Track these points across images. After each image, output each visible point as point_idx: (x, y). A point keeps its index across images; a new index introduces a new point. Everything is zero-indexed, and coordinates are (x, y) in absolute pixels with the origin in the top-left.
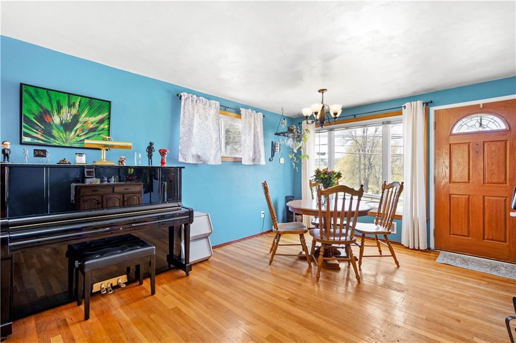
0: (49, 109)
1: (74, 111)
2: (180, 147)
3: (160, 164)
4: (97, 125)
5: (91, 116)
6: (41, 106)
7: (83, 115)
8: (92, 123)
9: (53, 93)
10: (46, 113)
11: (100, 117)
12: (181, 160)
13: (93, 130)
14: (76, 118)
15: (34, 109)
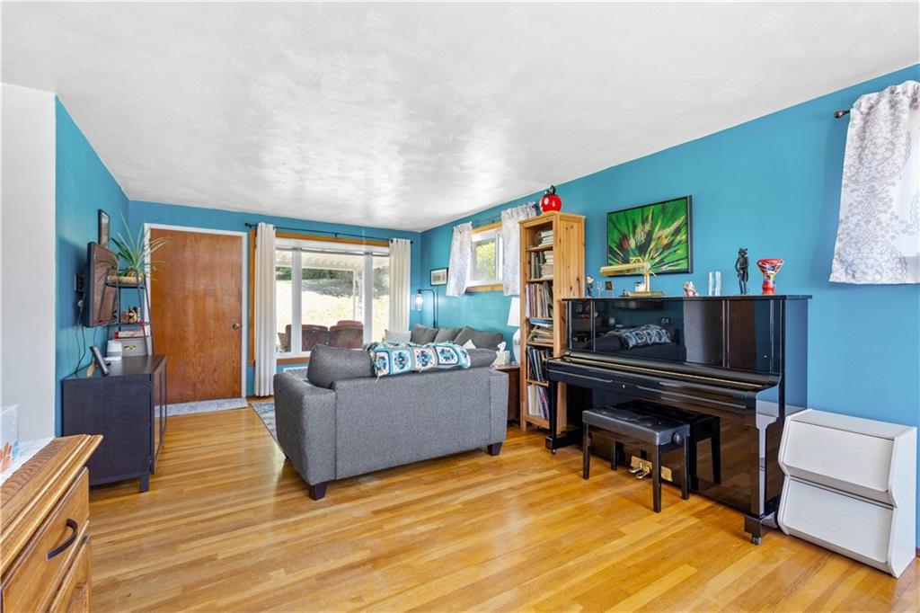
0: (626, 232)
1: (647, 227)
2: (838, 245)
3: (762, 291)
4: (672, 238)
5: (665, 228)
6: (620, 232)
7: (657, 229)
8: (666, 237)
9: (629, 213)
10: (625, 238)
11: (675, 225)
12: (838, 275)
13: (668, 246)
14: (649, 235)
15: (616, 236)
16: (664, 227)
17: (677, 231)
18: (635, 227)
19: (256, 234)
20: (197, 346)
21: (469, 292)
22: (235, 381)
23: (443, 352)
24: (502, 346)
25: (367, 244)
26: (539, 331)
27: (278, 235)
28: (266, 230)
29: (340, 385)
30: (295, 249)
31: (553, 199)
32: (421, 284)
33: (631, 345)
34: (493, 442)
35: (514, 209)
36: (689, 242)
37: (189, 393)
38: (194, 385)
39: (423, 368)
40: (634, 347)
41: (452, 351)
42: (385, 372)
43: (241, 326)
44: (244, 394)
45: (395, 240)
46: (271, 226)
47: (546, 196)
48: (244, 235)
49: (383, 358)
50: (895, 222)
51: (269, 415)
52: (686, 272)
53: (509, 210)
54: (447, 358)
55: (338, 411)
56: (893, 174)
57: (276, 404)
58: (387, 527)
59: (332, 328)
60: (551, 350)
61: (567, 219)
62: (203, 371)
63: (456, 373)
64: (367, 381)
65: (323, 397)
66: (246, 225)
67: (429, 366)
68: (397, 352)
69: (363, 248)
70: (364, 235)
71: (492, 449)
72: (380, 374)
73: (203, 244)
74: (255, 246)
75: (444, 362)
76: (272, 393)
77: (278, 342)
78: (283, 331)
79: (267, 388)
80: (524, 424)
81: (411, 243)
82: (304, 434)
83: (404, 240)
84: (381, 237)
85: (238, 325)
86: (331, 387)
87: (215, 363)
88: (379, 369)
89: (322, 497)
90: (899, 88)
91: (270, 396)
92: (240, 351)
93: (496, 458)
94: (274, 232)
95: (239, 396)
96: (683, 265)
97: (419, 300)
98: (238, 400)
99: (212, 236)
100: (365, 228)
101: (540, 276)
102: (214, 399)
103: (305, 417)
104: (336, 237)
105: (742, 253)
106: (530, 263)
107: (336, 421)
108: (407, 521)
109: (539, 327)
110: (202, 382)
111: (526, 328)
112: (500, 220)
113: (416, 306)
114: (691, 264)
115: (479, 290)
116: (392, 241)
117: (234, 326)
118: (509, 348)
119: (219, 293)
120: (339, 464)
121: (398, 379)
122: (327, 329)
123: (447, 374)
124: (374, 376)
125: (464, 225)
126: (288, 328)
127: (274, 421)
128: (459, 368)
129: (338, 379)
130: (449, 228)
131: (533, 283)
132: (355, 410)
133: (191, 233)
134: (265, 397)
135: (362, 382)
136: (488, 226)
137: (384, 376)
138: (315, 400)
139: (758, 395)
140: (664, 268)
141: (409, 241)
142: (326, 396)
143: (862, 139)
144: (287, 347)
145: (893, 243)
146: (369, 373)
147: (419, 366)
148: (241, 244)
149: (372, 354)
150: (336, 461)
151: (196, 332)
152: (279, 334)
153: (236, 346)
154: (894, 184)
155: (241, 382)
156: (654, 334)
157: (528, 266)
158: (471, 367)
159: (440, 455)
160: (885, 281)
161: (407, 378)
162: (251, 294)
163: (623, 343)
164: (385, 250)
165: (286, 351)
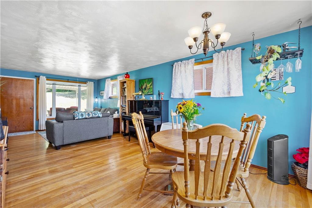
2: (172, 90)
8: (149, 86)
9: (143, 80)
10: (142, 86)
11: (150, 84)
12: (172, 97)
13: (149, 89)
14: (146, 85)
15: (141, 85)
16: (149, 84)
17: (151, 86)
18: (144, 84)
19: (39, 79)
20: (17, 115)
21: (110, 98)
22: (31, 126)
23: (94, 113)
24: (116, 112)
25: (79, 83)
26: (124, 108)
27: (47, 80)
28: (43, 79)
29: (64, 121)
30: (53, 84)
31: (127, 75)
32: (97, 95)
33: (148, 111)
34: (109, 135)
35: (120, 76)
36: (153, 88)
37: (14, 130)
38: (16, 127)
39: (88, 117)
40: (149, 112)
41: (97, 113)
42: (77, 118)
43: (34, 108)
44: (35, 129)
45: (88, 82)
46: (45, 77)
47: (126, 74)
48: (35, 80)
49: (77, 115)
50: (179, 87)
51: (44, 134)
52: (152, 94)
53: (119, 76)
54: (95, 115)
55: (64, 128)
56: (178, 78)
57: (46, 132)
58: (76, 153)
59: (67, 109)
60: (126, 112)
61: (130, 81)
62: (19, 123)
63: (98, 118)
64: (73, 121)
65: (60, 124)
66: (36, 76)
67: (90, 117)
68: (81, 113)
69: (78, 84)
70: (78, 80)
71: (109, 137)
72: (76, 119)
73: (19, 82)
74: (39, 83)
75: (94, 115)
76: (45, 129)
77: (47, 113)
78: (49, 110)
79: (44, 127)
80: (121, 132)
81: (94, 83)
82: (54, 134)
83: (91, 82)
84: (84, 81)
85: (32, 108)
86: (62, 122)
87: (24, 120)
88: (76, 117)
89: (60, 149)
90: (179, 63)
91: (44, 130)
92: (33, 116)
93: (109, 139)
94: (46, 79)
95: (33, 130)
96: (152, 93)
97: (96, 100)
98: (33, 131)
99: (22, 80)
100: (79, 78)
101: (124, 94)
102: (23, 131)
103: (55, 129)
104: (68, 81)
105: (159, 91)
106: (122, 91)
107: (63, 130)
108: (82, 151)
109: (124, 107)
110: (19, 126)
111: (121, 107)
112: (117, 79)
113: (95, 102)
114: (153, 93)
115: (113, 97)
116: (87, 82)
117: (31, 108)
118: (118, 113)
119: (25, 97)
120: (64, 141)
121: (81, 120)
122: (65, 109)
123: (96, 119)
124: (74, 119)
125: (108, 79)
126: (51, 109)
127: (46, 136)
128: (99, 117)
129: (64, 120)
130: (104, 79)
131: (123, 96)
132: (69, 128)
133: (15, 79)
134: (42, 130)
135: (71, 121)
136: (115, 80)
137: (77, 119)
138: (57, 126)
139: (154, 119)
140: (149, 93)
141: (93, 83)
142: (61, 125)
143: (175, 71)
144: (51, 115)
145: (179, 90)
146: (73, 119)
147: (87, 117)
148: (33, 82)
149: (74, 114)
150: (63, 140)
151: (16, 110)
152: (48, 111)
153: (32, 114)
154: (178, 80)
155: (33, 125)
156: (154, 109)
157: (122, 92)
158: (102, 117)
159: (93, 139)
160: (177, 98)
161: (84, 120)
162: (37, 97)
163: (146, 111)
164: (85, 85)
165: (50, 116)
